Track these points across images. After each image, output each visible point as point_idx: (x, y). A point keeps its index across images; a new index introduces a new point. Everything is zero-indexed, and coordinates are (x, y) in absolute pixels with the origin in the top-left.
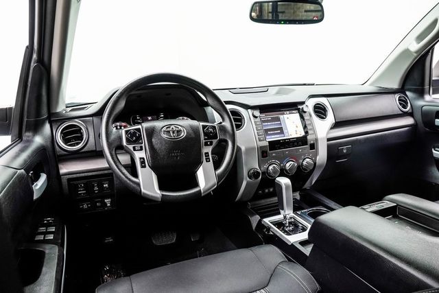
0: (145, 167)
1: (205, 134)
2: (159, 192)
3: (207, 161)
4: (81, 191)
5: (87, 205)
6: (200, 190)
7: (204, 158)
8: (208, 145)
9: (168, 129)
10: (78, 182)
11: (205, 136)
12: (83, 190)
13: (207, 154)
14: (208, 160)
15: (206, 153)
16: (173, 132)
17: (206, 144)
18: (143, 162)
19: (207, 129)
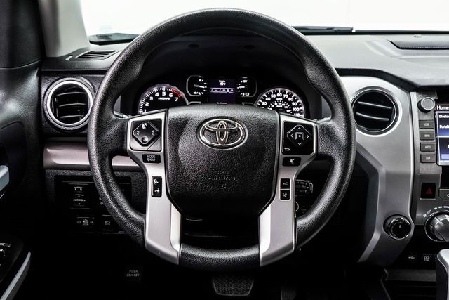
0: (159, 195)
1: (287, 142)
2: (177, 247)
3: (282, 198)
4: (77, 197)
5: (89, 220)
6: (259, 254)
7: (279, 189)
8: (290, 165)
9: (213, 127)
10: (72, 183)
11: (285, 146)
12: (81, 198)
13: (286, 182)
14: (285, 196)
15: (283, 180)
16: (222, 134)
17: (286, 163)
18: (157, 186)
19: (293, 133)
